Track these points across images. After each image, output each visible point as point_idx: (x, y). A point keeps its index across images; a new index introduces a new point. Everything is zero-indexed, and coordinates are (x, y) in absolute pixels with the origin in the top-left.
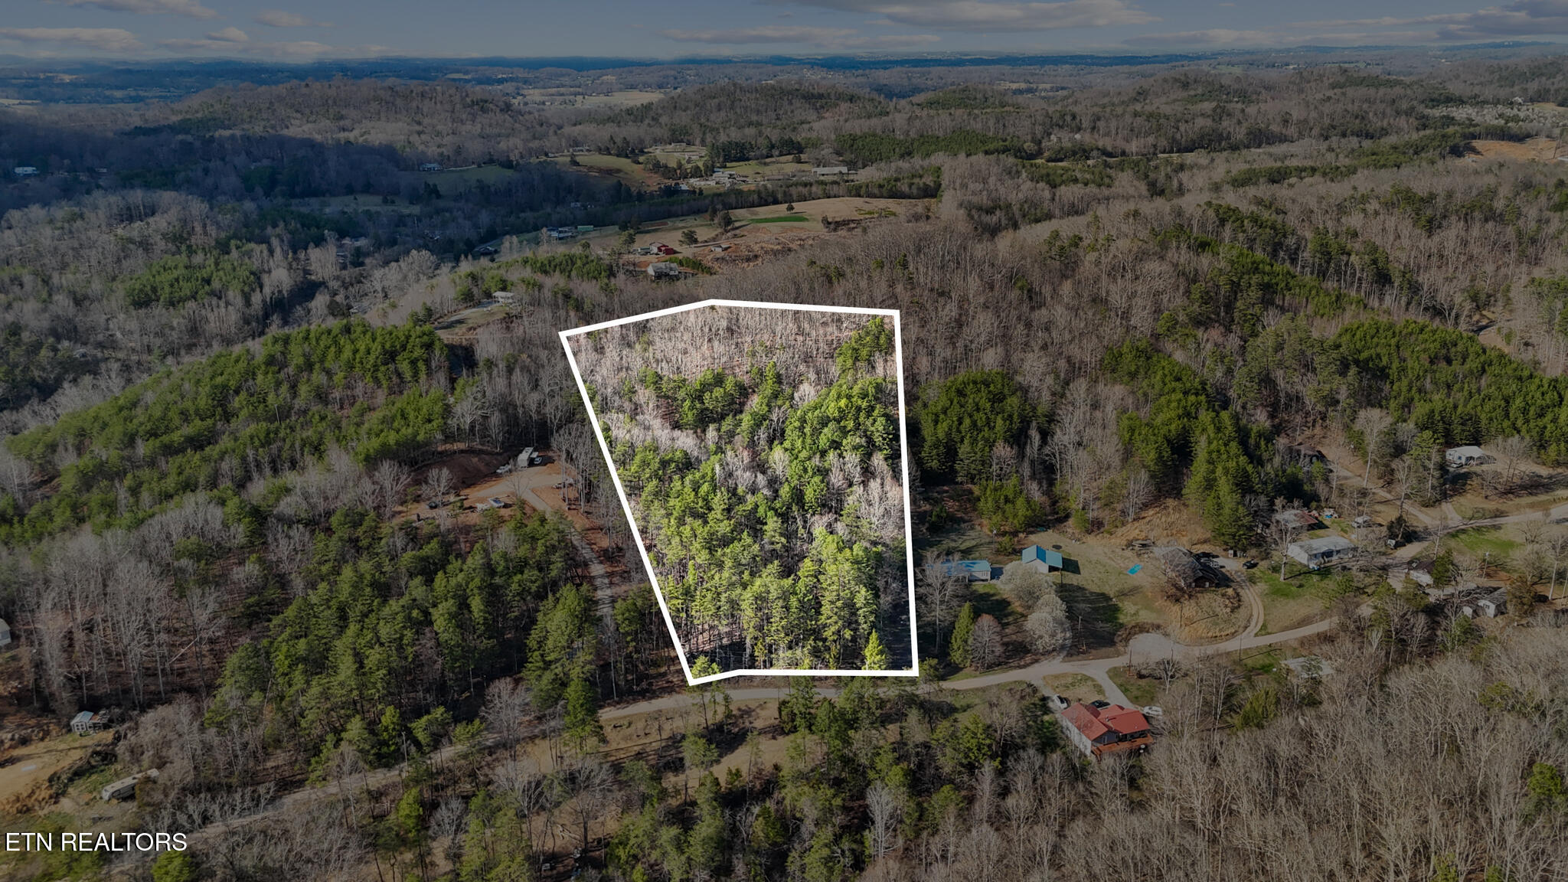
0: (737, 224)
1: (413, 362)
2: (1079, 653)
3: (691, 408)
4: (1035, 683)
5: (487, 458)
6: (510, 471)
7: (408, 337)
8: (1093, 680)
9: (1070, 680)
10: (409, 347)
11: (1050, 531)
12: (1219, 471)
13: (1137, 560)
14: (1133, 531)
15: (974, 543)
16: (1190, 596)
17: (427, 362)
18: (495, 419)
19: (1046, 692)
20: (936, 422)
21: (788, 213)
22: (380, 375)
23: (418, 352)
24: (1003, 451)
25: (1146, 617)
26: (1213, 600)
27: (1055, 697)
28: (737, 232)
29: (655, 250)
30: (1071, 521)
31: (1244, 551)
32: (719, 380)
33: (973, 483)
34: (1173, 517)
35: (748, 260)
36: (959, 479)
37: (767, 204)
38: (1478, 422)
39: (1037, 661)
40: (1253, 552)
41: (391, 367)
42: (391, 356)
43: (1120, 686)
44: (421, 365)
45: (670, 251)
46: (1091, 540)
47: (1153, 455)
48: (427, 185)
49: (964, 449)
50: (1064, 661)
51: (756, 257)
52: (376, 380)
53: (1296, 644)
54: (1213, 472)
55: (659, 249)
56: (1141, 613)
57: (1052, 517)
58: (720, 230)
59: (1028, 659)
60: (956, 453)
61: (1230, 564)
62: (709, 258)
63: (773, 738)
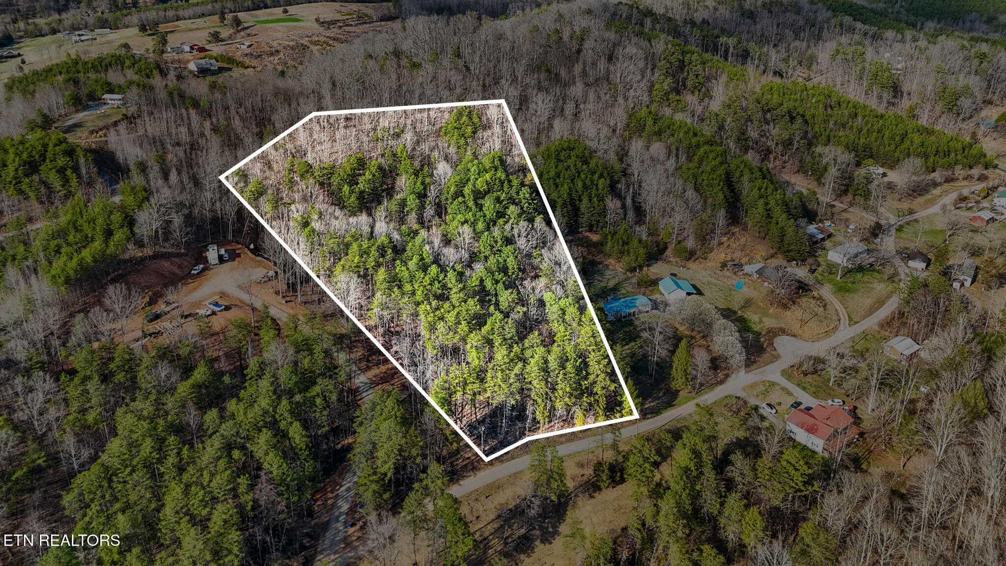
0: (246, 25)
1: (61, 171)
2: (752, 363)
3: (352, 192)
4: (742, 394)
5: (177, 260)
6: (203, 270)
7: (45, 146)
8: (779, 385)
9: (763, 388)
10: (49, 155)
11: (660, 263)
12: (772, 203)
13: (734, 276)
14: (719, 255)
15: (616, 281)
16: (794, 302)
17: (76, 169)
18: (177, 220)
19: (753, 401)
20: (556, 186)
21: (283, 16)
22: (24, 187)
23: (61, 161)
24: (612, 204)
25: (769, 323)
26: (804, 301)
27: (764, 405)
28: (248, 31)
29: (187, 49)
30: (669, 252)
31: (803, 261)
32: (362, 164)
33: (591, 230)
34: (743, 240)
35: (272, 54)
36: (580, 230)
37: (259, 8)
39: (727, 376)
40: (810, 261)
41: (35, 177)
42: (32, 167)
43: (798, 385)
44: (69, 172)
45: (202, 50)
46: (690, 264)
47: (721, 196)
49: (584, 205)
50: (747, 372)
51: (278, 51)
52: (21, 192)
53: (877, 328)
54: (767, 204)
55: (192, 48)
56: (765, 319)
57: (656, 253)
58: (232, 31)
59: (722, 375)
60: (578, 209)
61: (801, 273)
62: (239, 53)
63: (592, 497)
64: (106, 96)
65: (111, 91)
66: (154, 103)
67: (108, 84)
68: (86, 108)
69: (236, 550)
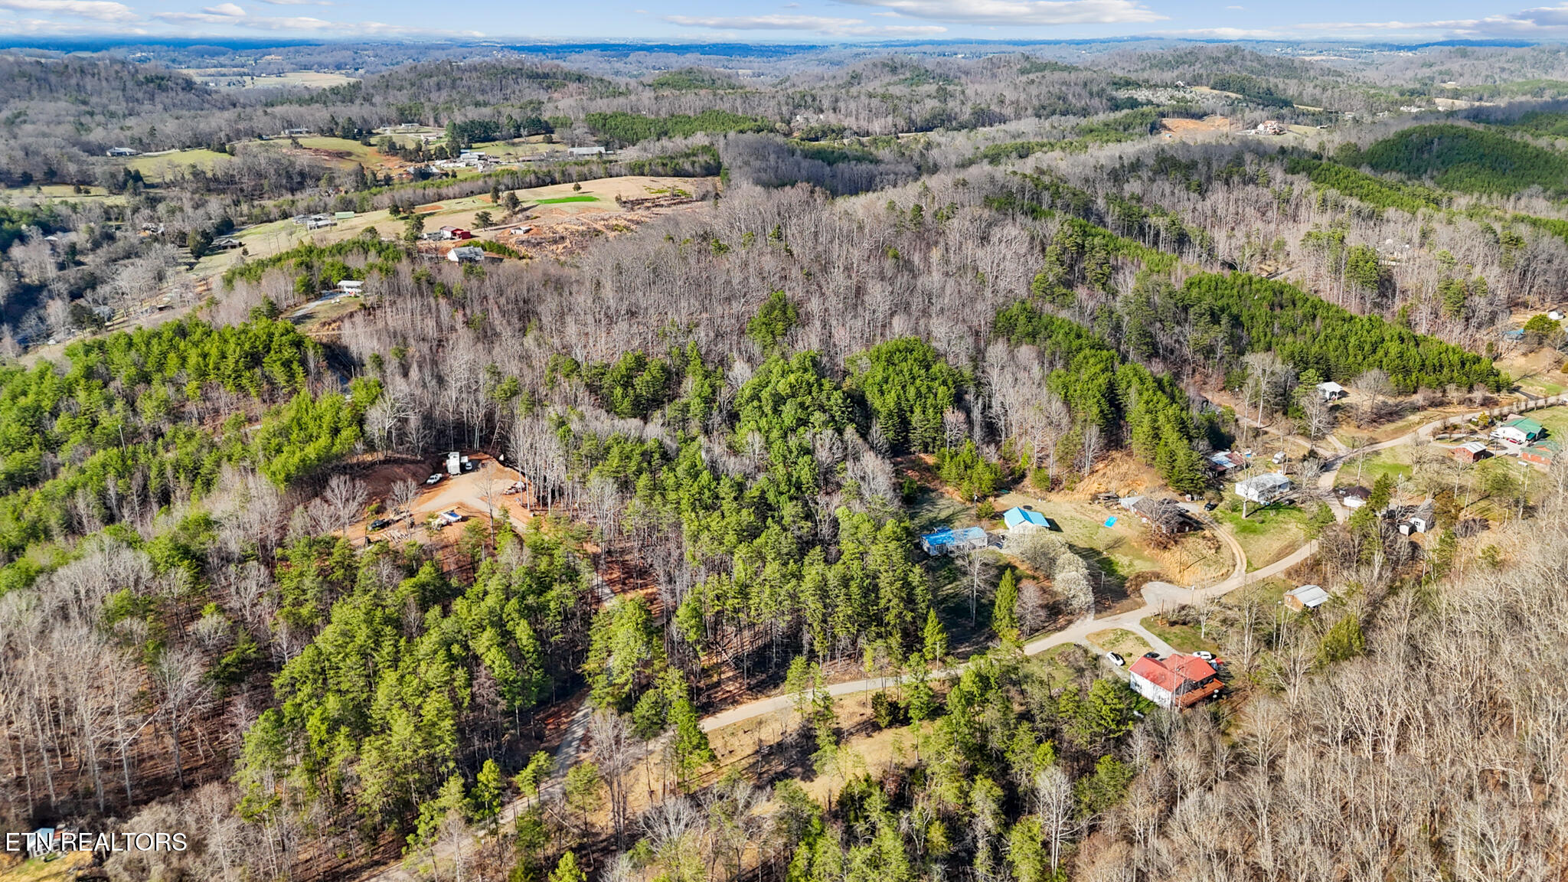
0: (525, 205)
1: (287, 364)
2: (1106, 609)
3: (625, 395)
4: (1084, 643)
5: (411, 467)
6: (442, 479)
7: (271, 336)
8: (1134, 634)
9: (1112, 636)
10: (274, 346)
11: (1013, 493)
12: (1161, 418)
13: (1106, 511)
14: (1091, 485)
15: (950, 511)
16: (1176, 542)
17: (303, 362)
18: (414, 421)
19: (1095, 650)
20: (882, 393)
21: (575, 193)
22: (244, 382)
23: (287, 353)
24: (953, 417)
25: (1142, 566)
26: (1192, 542)
27: (1109, 655)
28: (528, 213)
29: (448, 234)
30: (1027, 482)
31: (1200, 494)
32: (640, 364)
33: (926, 451)
34: (1124, 468)
35: (555, 242)
36: (913, 449)
37: (545, 184)
38: (1327, 360)
39: (1070, 622)
40: (1209, 494)
41: (258, 371)
42: (254, 359)
43: (1159, 636)
44: (295, 366)
45: (466, 235)
46: (1053, 496)
47: (1095, 410)
48: (128, 173)
49: (916, 418)
50: (1096, 619)
51: (563, 238)
52: (240, 388)
53: (1283, 577)
54: (1156, 421)
55: (454, 233)
56: (1136, 562)
57: (1009, 481)
58: (507, 213)
59: (1062, 621)
60: (909, 423)
61: (1195, 508)
62: (513, 240)
63: (869, 736)
64: (343, 283)
65: (349, 277)
66: (397, 291)
67: (346, 269)
68: (319, 297)
69: (447, 739)
